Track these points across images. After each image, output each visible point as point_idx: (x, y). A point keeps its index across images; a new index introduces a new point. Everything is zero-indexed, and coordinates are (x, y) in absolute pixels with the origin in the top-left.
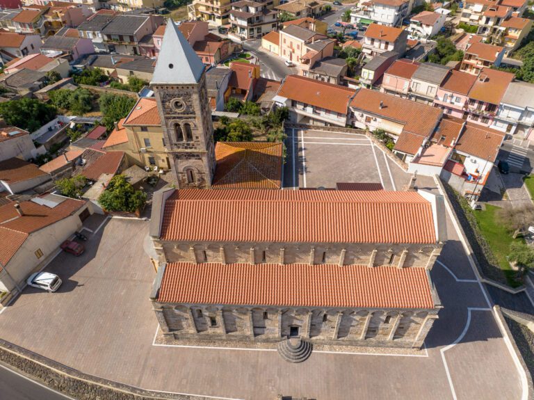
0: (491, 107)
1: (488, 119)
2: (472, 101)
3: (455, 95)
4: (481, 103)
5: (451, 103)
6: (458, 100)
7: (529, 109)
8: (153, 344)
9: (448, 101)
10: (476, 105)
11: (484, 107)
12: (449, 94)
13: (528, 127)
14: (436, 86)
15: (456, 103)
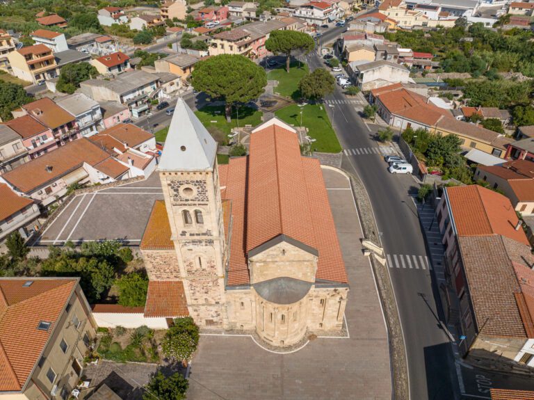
0: (70, 125)
1: (75, 134)
2: (55, 131)
3: (40, 136)
4: (62, 127)
5: (42, 144)
6: (45, 138)
7: (94, 108)
8: (349, 337)
9: (38, 144)
10: (60, 131)
11: (66, 129)
12: (35, 138)
13: (100, 121)
14: (19, 140)
15: (45, 142)
